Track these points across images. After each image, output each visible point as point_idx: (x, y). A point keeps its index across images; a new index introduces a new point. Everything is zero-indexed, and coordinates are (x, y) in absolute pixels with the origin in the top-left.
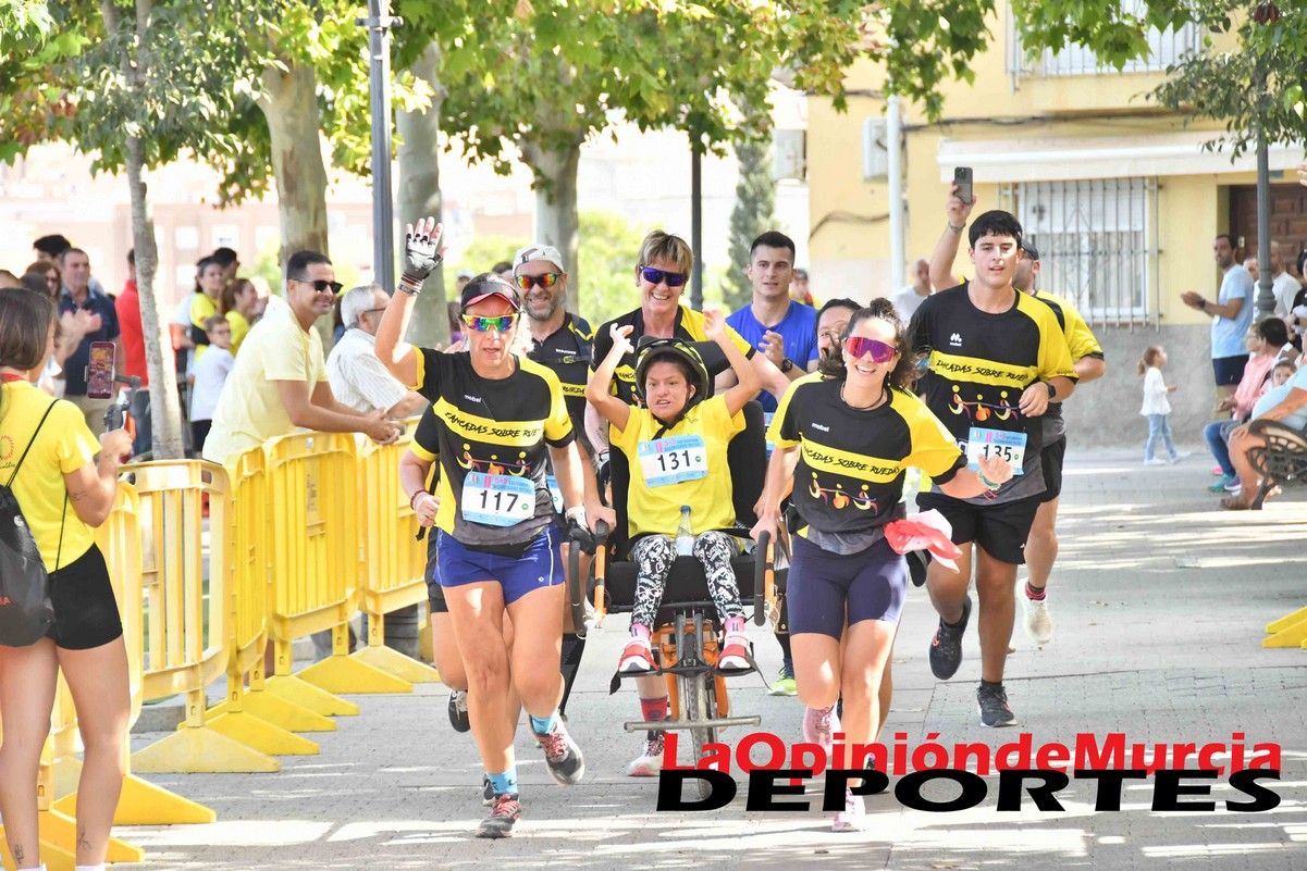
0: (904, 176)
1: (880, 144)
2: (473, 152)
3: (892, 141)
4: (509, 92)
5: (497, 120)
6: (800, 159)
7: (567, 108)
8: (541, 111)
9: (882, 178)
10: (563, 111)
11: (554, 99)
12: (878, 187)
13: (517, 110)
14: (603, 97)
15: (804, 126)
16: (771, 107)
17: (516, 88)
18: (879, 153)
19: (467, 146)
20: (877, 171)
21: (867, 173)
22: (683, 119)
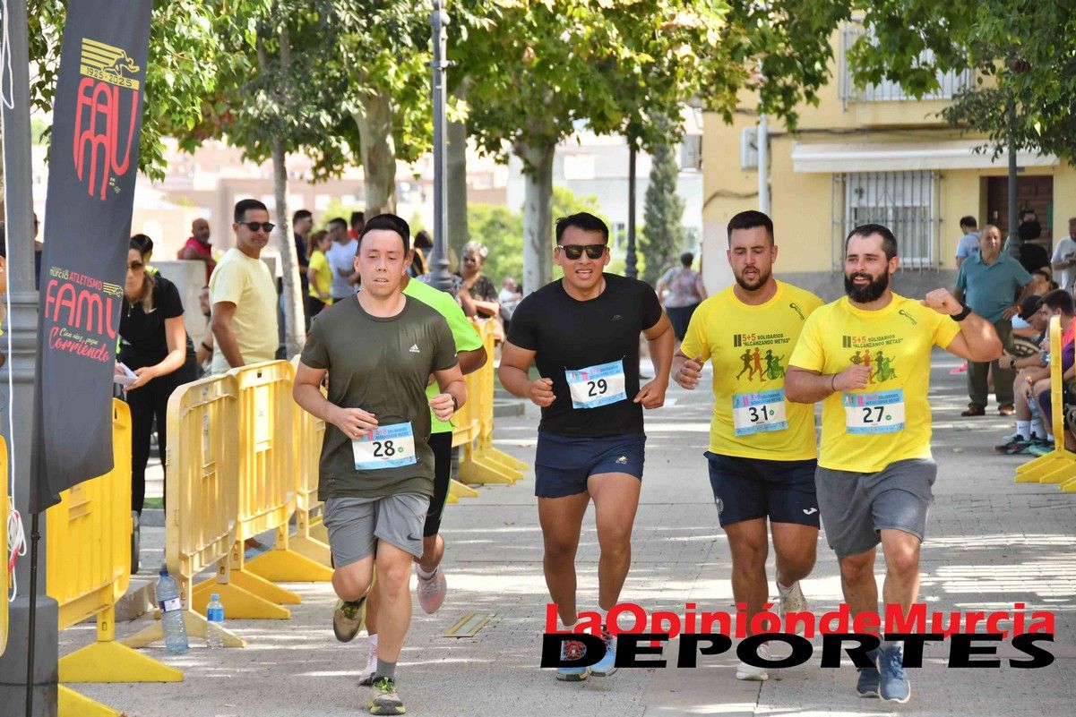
0: (769, 167)
1: (753, 146)
2: (483, 148)
3: (761, 143)
4: (508, 109)
5: (500, 127)
6: (698, 155)
7: (547, 119)
8: (529, 122)
9: (754, 169)
10: (544, 122)
11: (539, 114)
12: (751, 175)
13: (513, 121)
14: (571, 112)
15: (700, 132)
16: (683, 120)
17: (513, 106)
18: (752, 152)
19: (479, 144)
20: (751, 164)
21: (744, 164)
22: (624, 127)
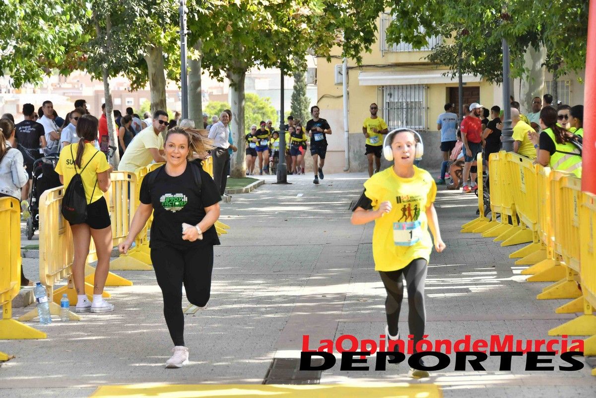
0: (348, 83)
1: (340, 73)
2: (212, 75)
3: (344, 72)
4: (224, 55)
5: (219, 64)
6: (315, 78)
7: (242, 60)
8: (233, 61)
9: (341, 84)
11: (238, 57)
12: (340, 87)
13: (225, 61)
14: (253, 57)
15: (316, 67)
16: (306, 61)
17: (226, 53)
18: (340, 76)
19: (210, 73)
20: (339, 82)
21: (336, 82)
22: (278, 64)
